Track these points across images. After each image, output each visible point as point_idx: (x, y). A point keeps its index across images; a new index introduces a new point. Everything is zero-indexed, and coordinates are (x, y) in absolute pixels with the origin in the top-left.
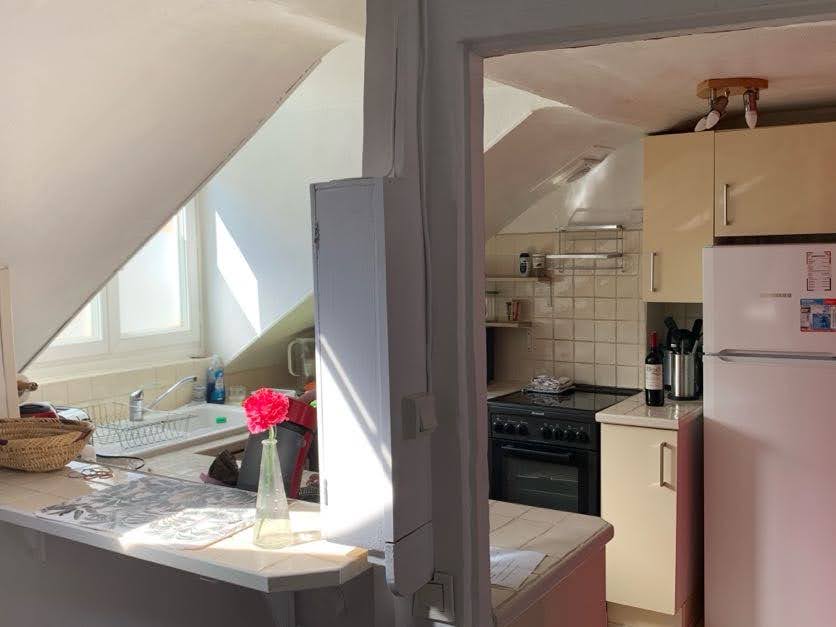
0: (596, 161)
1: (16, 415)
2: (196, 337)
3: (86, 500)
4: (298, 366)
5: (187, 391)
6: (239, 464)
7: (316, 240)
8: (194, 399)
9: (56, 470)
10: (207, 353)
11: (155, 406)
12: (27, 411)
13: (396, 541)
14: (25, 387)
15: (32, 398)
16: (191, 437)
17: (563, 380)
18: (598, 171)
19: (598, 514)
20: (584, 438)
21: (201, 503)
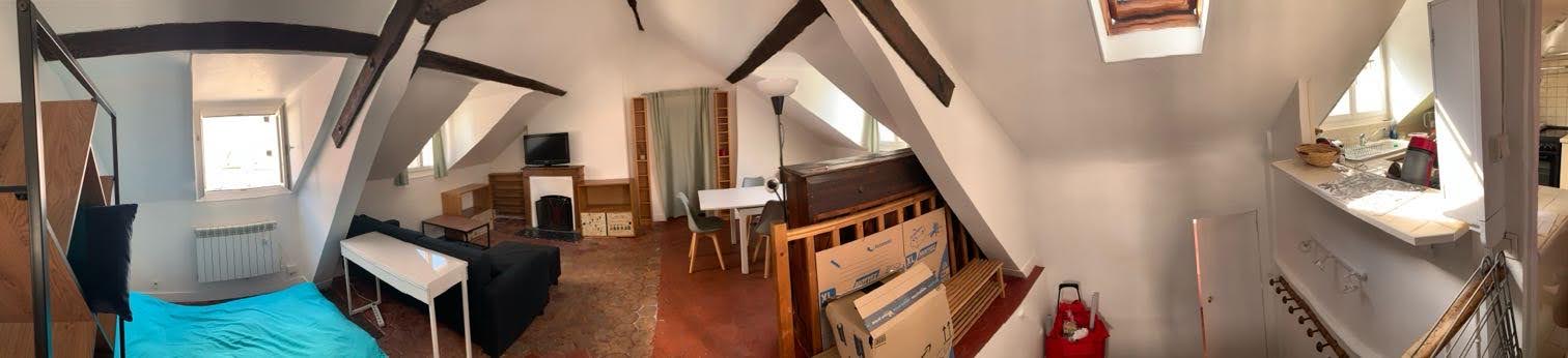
0: (1561, 22)
1: (1315, 142)
2: (1385, 112)
3: (1336, 182)
4: (1428, 123)
5: (1381, 135)
6: (1401, 165)
7: (1433, 40)
8: (1384, 137)
9: (1328, 167)
10: (1390, 119)
11: (1369, 139)
12: (1319, 141)
13: (1487, 221)
14: (1318, 131)
15: (1321, 136)
16: (1383, 153)
17: (1542, 124)
18: (1560, 28)
19: (1558, 187)
20: (1554, 149)
21: (1384, 188)
